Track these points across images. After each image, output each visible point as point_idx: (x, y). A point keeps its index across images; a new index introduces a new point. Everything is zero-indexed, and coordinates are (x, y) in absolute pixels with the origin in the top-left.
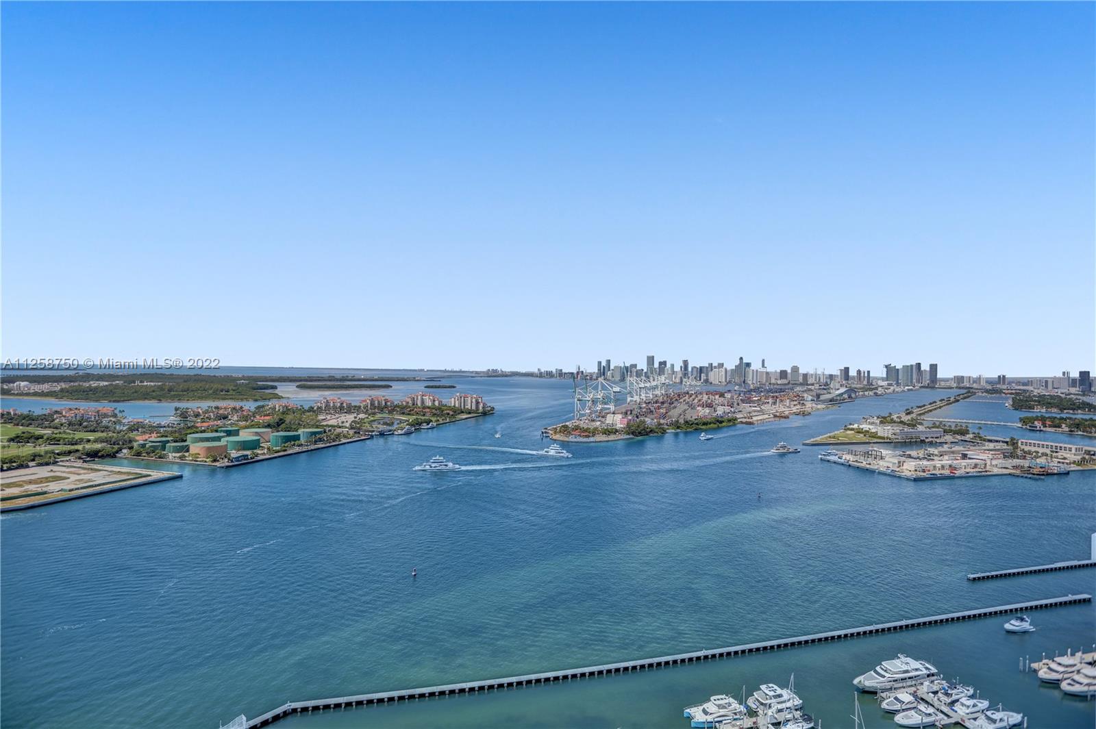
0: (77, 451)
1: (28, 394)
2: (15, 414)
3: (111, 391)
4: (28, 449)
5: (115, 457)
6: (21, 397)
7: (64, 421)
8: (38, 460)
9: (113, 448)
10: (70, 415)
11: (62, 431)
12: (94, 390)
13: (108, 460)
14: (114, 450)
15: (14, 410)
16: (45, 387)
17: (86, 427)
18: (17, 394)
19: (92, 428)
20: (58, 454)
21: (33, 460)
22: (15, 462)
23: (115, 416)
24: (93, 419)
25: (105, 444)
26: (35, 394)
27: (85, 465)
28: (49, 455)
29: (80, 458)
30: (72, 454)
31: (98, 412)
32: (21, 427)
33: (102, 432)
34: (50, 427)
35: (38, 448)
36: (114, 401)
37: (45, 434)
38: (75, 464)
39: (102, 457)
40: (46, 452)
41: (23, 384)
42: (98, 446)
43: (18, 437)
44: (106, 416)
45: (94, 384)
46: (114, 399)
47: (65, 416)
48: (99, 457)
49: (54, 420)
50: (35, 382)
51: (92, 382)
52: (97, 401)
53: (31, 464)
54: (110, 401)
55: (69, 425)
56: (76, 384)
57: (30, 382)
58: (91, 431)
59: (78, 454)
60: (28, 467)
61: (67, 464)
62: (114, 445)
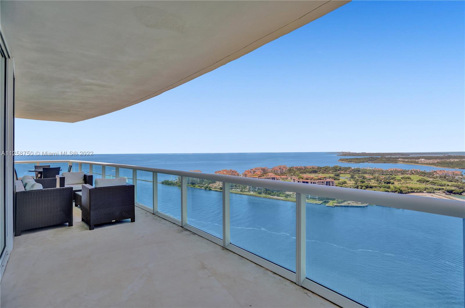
0: (443, 189)
1: (424, 164)
2: (419, 171)
3: (460, 164)
4: (423, 186)
5: (461, 194)
6: (422, 165)
7: (438, 176)
8: (427, 190)
9: (460, 190)
10: (441, 173)
11: (437, 180)
12: (452, 163)
13: (457, 195)
14: (461, 191)
15: (419, 170)
16: (431, 161)
17: (447, 179)
18: (421, 164)
19: (450, 180)
20: (435, 189)
21: (425, 190)
22: (419, 190)
23: (462, 175)
24: (451, 176)
25: (456, 188)
26: (427, 164)
27: (446, 196)
28: (431, 189)
29: (444, 192)
30: (441, 190)
31: (453, 173)
32: (421, 177)
33: (455, 182)
34: (432, 178)
35: (427, 185)
36: (462, 169)
37: (430, 180)
38: (442, 195)
39: (455, 193)
40: (430, 188)
41: (422, 160)
42: (453, 188)
43: (420, 180)
44: (457, 175)
45: (452, 160)
46: (462, 167)
47: (438, 174)
48: (453, 193)
49: (434, 175)
50: (427, 159)
51: (451, 159)
52: (453, 168)
53: (424, 191)
54: (460, 168)
55: (440, 177)
56: (444, 160)
57: (425, 159)
58: (450, 181)
59: (443, 191)
60: (423, 192)
61: (439, 194)
62: (461, 189)
